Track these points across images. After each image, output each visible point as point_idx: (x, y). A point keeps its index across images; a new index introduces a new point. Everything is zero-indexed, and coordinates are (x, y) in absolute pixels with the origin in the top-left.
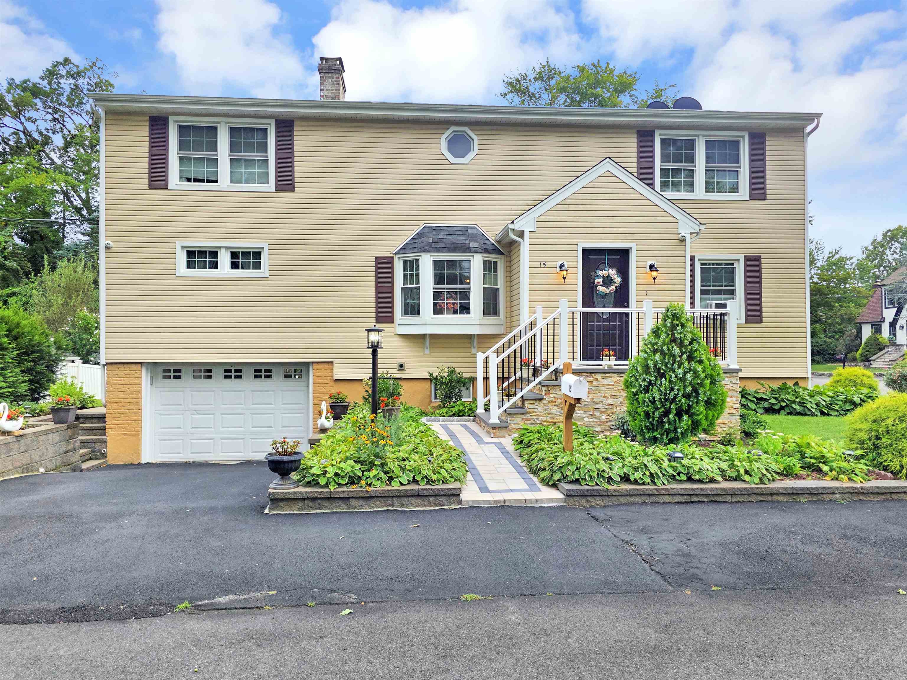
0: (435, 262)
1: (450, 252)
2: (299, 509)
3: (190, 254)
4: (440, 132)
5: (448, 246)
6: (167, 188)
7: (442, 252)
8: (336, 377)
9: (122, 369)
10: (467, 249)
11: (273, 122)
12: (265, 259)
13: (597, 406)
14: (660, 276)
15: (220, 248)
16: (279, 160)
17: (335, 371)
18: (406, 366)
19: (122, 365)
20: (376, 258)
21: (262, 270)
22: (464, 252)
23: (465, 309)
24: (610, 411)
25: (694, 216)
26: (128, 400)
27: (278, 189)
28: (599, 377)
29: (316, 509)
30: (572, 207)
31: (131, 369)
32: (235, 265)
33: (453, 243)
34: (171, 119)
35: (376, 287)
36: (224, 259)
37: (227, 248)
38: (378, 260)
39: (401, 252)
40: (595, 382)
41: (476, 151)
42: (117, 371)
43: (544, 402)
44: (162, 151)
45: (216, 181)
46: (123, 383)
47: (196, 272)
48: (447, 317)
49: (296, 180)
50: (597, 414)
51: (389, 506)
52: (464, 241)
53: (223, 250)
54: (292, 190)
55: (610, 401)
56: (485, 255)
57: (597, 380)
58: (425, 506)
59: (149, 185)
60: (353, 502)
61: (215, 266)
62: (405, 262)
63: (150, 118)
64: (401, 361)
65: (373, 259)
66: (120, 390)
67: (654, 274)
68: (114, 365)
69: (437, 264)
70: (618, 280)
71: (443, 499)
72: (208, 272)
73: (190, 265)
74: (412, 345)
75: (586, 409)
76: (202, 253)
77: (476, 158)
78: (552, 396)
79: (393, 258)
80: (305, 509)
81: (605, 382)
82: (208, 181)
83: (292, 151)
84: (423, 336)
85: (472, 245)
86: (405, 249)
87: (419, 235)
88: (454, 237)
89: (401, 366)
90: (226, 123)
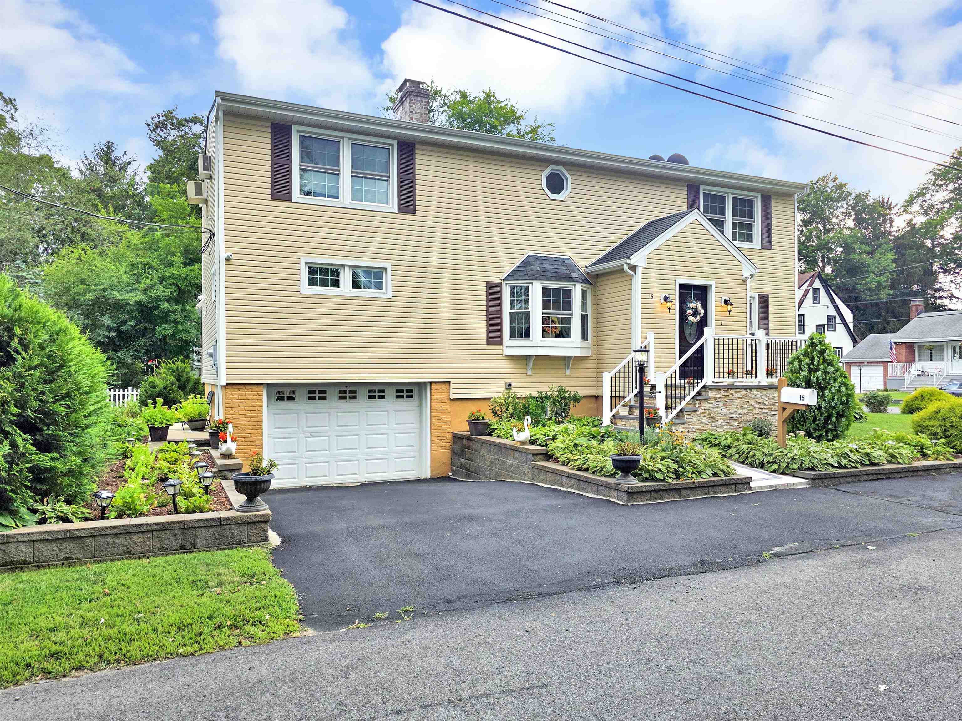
0: (544, 289)
1: (556, 280)
2: (647, 500)
3: (312, 271)
4: (542, 169)
5: (554, 274)
6: (290, 200)
7: (551, 280)
8: (453, 397)
9: (243, 390)
10: (570, 279)
11: (395, 143)
12: (388, 280)
13: (732, 416)
14: (733, 310)
15: (343, 266)
16: (400, 180)
17: (452, 391)
18: (513, 385)
19: (242, 387)
20: (487, 283)
21: (384, 291)
22: (569, 281)
23: (566, 334)
24: (740, 420)
25: (754, 262)
26: (250, 423)
27: (400, 211)
28: (733, 391)
29: (659, 499)
30: (671, 248)
31: (253, 390)
32: (356, 285)
33: (557, 272)
34: (295, 128)
35: (487, 311)
36: (346, 278)
37: (350, 266)
38: (489, 285)
39: (510, 278)
40: (730, 396)
41: (570, 189)
42: (237, 393)
43: (698, 413)
44: (285, 161)
45: (338, 198)
46: (245, 405)
47: (318, 290)
48: (552, 341)
49: (417, 202)
50: (732, 422)
51: (706, 494)
52: (565, 271)
53: (347, 269)
54: (413, 212)
55: (740, 411)
56: (583, 285)
57: (732, 394)
58: (729, 492)
59: (272, 195)
60: (683, 492)
61: (336, 284)
62: (513, 288)
63: (272, 124)
64: (509, 381)
65: (485, 284)
66: (240, 412)
67: (729, 307)
68: (234, 387)
69: (546, 291)
70: (702, 311)
71: (740, 486)
72: (330, 290)
73: (312, 282)
74: (517, 366)
75: (725, 418)
76: (325, 271)
77: (572, 195)
78: (703, 408)
79: (501, 284)
80: (651, 500)
81: (737, 395)
82: (329, 196)
83: (413, 174)
84: (527, 358)
85: (573, 275)
86: (513, 275)
87: (525, 264)
88: (556, 267)
89: (510, 385)
90: (350, 139)
